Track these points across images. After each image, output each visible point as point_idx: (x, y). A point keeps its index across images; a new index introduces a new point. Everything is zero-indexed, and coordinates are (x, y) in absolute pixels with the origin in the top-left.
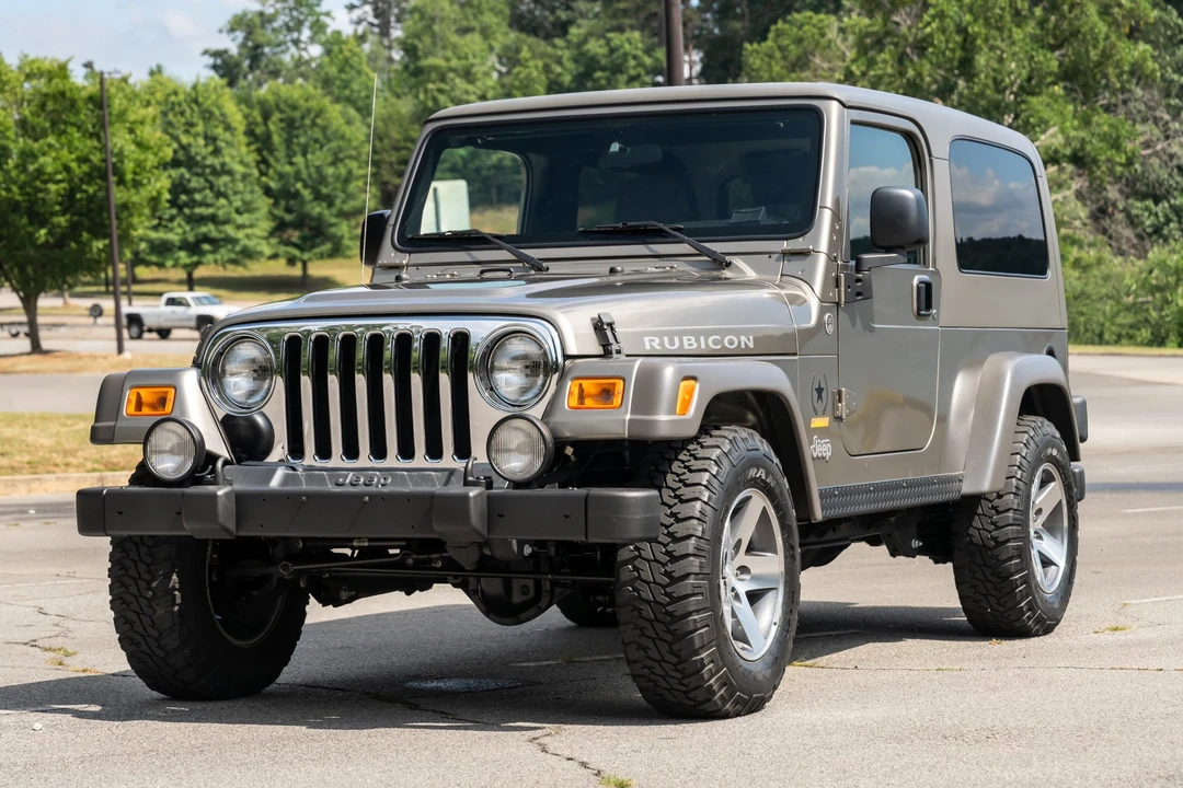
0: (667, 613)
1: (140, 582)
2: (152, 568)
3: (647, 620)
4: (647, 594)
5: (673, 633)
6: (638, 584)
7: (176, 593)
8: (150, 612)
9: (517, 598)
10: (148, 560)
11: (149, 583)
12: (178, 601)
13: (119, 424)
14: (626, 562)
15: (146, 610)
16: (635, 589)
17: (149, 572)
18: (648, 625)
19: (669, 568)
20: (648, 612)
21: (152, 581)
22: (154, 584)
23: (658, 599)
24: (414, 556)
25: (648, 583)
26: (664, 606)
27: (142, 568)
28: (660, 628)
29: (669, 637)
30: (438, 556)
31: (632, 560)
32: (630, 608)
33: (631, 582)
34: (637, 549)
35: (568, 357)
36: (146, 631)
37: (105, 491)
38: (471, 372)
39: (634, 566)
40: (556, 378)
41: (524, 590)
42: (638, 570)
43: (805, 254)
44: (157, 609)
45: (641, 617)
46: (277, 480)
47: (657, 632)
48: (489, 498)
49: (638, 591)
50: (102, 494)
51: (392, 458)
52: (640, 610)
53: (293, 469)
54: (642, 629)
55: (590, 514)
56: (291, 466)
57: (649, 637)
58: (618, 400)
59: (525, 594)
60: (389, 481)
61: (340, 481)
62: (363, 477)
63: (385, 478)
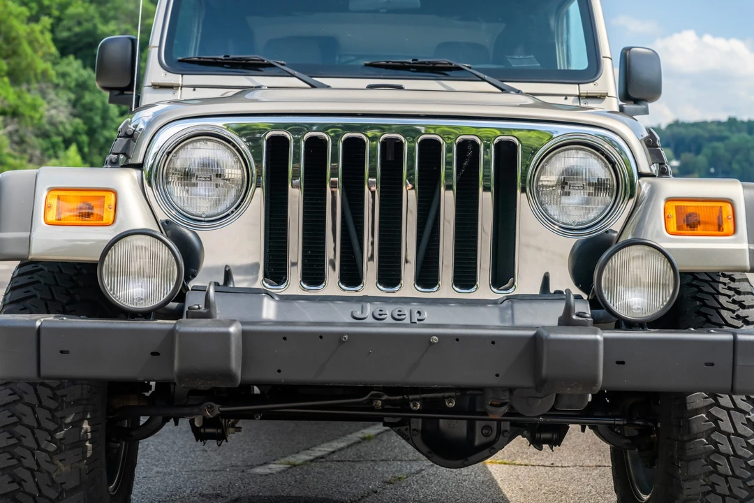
1: (39, 433)
2: (58, 414)
3: (722, 475)
4: (726, 447)
6: (715, 436)
7: (87, 444)
8: (51, 468)
9: (479, 440)
10: (53, 404)
11: (52, 433)
12: (89, 454)
13: (35, 236)
14: (697, 411)
15: (44, 466)
16: (711, 441)
17: (53, 419)
18: (721, 481)
20: (724, 466)
21: (56, 431)
22: (60, 435)
23: (740, 453)
24: (385, 397)
25: (728, 435)
27: (43, 414)
30: (417, 395)
31: (706, 409)
32: (703, 462)
33: (707, 434)
35: (641, 175)
36: (40, 490)
37: (38, 324)
38: (524, 190)
39: (709, 414)
40: (631, 202)
41: (485, 431)
42: (716, 420)
43: (600, 97)
44: (60, 464)
45: (716, 472)
46: (269, 310)
47: (730, 488)
48: (606, 340)
49: (715, 444)
50: (34, 327)
51: (408, 287)
52: (715, 464)
53: (271, 296)
54: (713, 485)
55: (740, 362)
56: (267, 293)
57: (719, 495)
58: (728, 226)
59: (486, 435)
60: (425, 315)
61: (358, 314)
62: (388, 310)
63: (419, 312)
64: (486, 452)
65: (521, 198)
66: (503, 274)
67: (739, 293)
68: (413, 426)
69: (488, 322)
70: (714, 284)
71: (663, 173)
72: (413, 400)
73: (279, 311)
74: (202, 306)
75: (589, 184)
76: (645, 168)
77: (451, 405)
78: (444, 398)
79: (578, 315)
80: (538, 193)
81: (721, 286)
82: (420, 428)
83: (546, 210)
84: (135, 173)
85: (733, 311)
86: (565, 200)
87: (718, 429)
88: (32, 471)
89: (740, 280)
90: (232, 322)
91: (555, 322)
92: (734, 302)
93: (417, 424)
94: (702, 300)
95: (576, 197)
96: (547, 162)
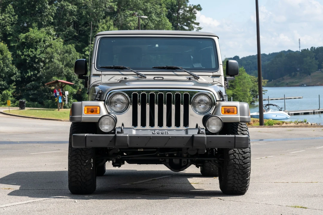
0: (243, 167)
1: (82, 161)
3: (237, 169)
4: (237, 162)
5: (244, 172)
6: (235, 160)
7: (92, 164)
10: (85, 155)
11: (85, 161)
12: (92, 166)
13: (83, 116)
14: (231, 154)
15: (83, 169)
16: (234, 161)
17: (85, 158)
18: (237, 170)
19: (244, 155)
20: (237, 167)
23: (241, 164)
25: (238, 159)
26: (242, 165)
27: (83, 157)
28: (240, 171)
29: (242, 173)
30: (167, 153)
31: (233, 154)
32: (232, 166)
33: (233, 159)
34: (234, 150)
35: (217, 101)
36: (82, 175)
37: (85, 135)
38: (190, 104)
39: (234, 155)
40: (215, 106)
41: (184, 162)
42: (235, 156)
43: (218, 76)
44: (86, 168)
45: (235, 168)
46: (134, 132)
47: (239, 172)
48: (207, 137)
49: (235, 161)
50: (85, 136)
51: (165, 127)
52: (235, 166)
53: (134, 129)
54: (235, 171)
55: (236, 141)
56: (133, 129)
57: (236, 173)
58: (236, 112)
59: (184, 163)
60: (168, 133)
61: (154, 133)
62: (160, 132)
63: (167, 132)
64: (185, 168)
65: (190, 106)
66: (186, 124)
67: (243, 128)
68: (167, 162)
69: (182, 134)
70: (237, 126)
71: (223, 100)
72: (167, 154)
73: (136, 132)
74: (120, 131)
75: (205, 103)
76: (218, 99)
77: (175, 155)
78: (173, 153)
79: (202, 132)
80: (194, 105)
81: (239, 126)
82: (168, 162)
83: (196, 109)
84: (103, 102)
85: (240, 132)
86: (200, 106)
87: (235, 158)
88: (80, 170)
89: (243, 125)
90: (127, 134)
91: (197, 134)
92: (241, 130)
93: (167, 161)
94: (233, 129)
95: (202, 106)
96: (196, 98)
